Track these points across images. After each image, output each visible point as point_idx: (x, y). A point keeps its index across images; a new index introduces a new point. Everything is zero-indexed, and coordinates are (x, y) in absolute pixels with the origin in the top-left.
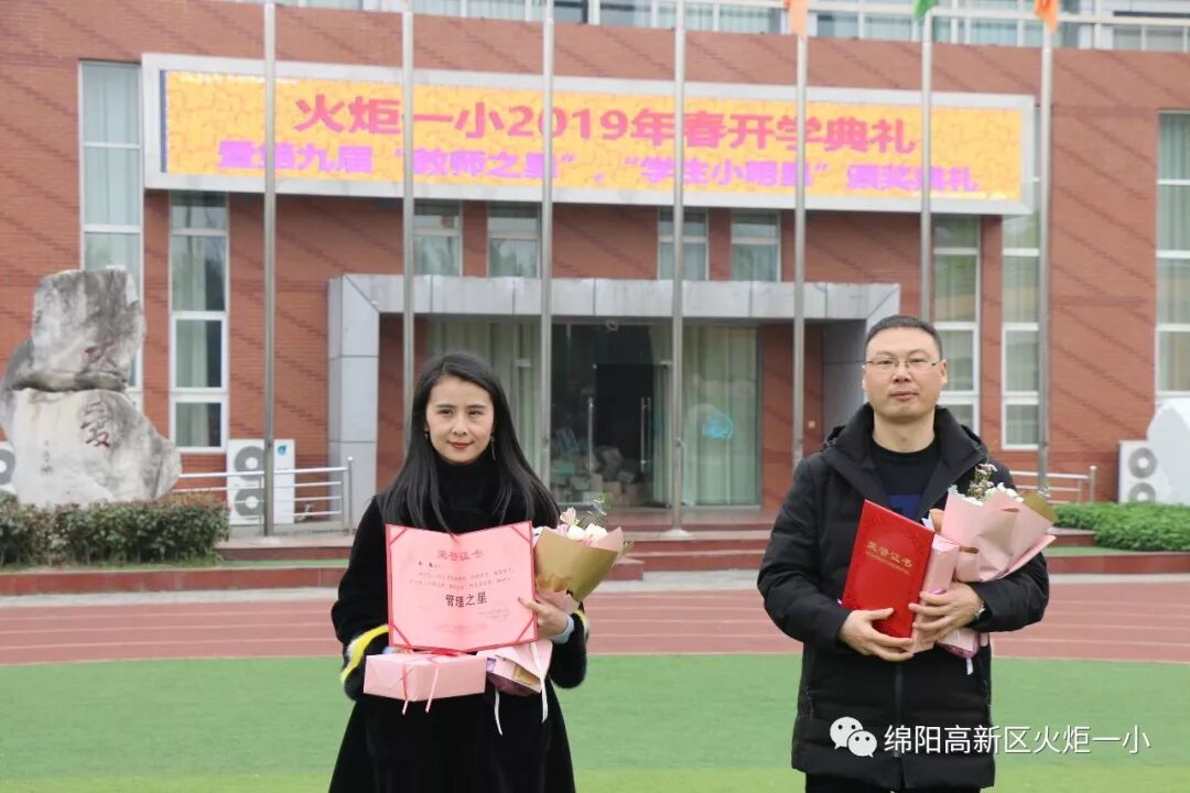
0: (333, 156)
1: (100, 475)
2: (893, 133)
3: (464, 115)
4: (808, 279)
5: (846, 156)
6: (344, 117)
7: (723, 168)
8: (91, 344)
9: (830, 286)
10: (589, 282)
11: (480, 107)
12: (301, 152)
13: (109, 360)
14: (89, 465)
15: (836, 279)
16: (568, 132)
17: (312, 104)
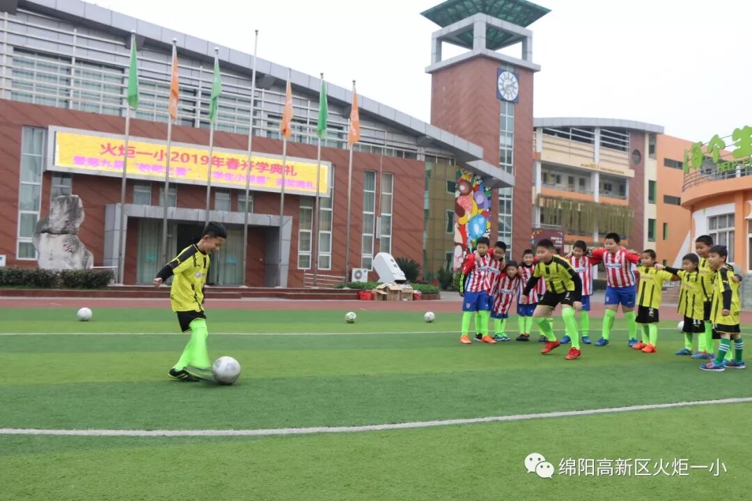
0: (112, 163)
1: (69, 262)
2: (290, 170)
3: (157, 153)
4: (284, 215)
5: (277, 176)
6: (117, 151)
7: (238, 176)
8: (67, 220)
9: (272, 216)
10: (196, 210)
11: (162, 151)
12: (102, 161)
13: (73, 225)
14: (66, 258)
15: (274, 214)
16: (190, 161)
17: (106, 146)
